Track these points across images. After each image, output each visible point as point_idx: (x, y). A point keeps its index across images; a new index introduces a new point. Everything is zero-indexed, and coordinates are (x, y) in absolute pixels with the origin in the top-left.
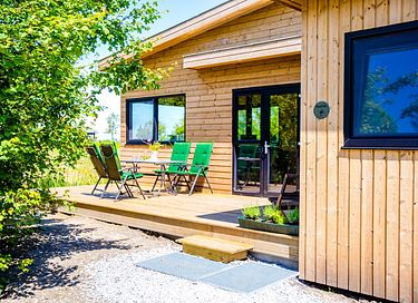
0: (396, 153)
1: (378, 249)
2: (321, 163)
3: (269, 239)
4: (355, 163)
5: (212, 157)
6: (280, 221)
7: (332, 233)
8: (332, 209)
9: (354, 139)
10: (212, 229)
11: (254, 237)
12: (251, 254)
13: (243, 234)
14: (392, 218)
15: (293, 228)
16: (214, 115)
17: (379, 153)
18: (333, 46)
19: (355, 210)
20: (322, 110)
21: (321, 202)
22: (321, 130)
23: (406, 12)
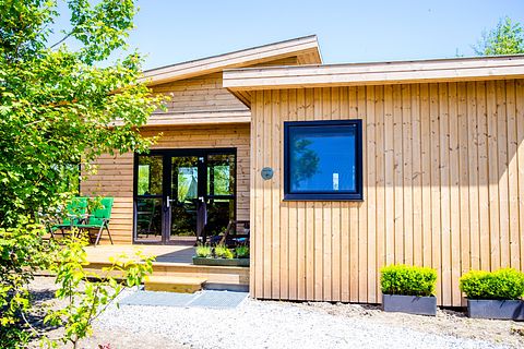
0: (320, 203)
1: (309, 267)
2: (267, 212)
3: (221, 271)
4: (293, 211)
5: (113, 210)
6: (231, 256)
7: (276, 261)
8: (276, 243)
9: (291, 194)
10: (166, 269)
11: (208, 271)
12: (204, 286)
13: (197, 270)
14: (318, 246)
15: (243, 261)
16: (114, 172)
17: (309, 204)
18: (276, 130)
19: (293, 243)
20: (267, 174)
21: (267, 239)
22: (267, 188)
23: (325, 113)
